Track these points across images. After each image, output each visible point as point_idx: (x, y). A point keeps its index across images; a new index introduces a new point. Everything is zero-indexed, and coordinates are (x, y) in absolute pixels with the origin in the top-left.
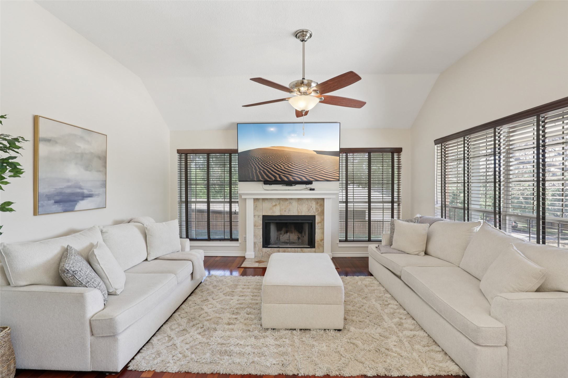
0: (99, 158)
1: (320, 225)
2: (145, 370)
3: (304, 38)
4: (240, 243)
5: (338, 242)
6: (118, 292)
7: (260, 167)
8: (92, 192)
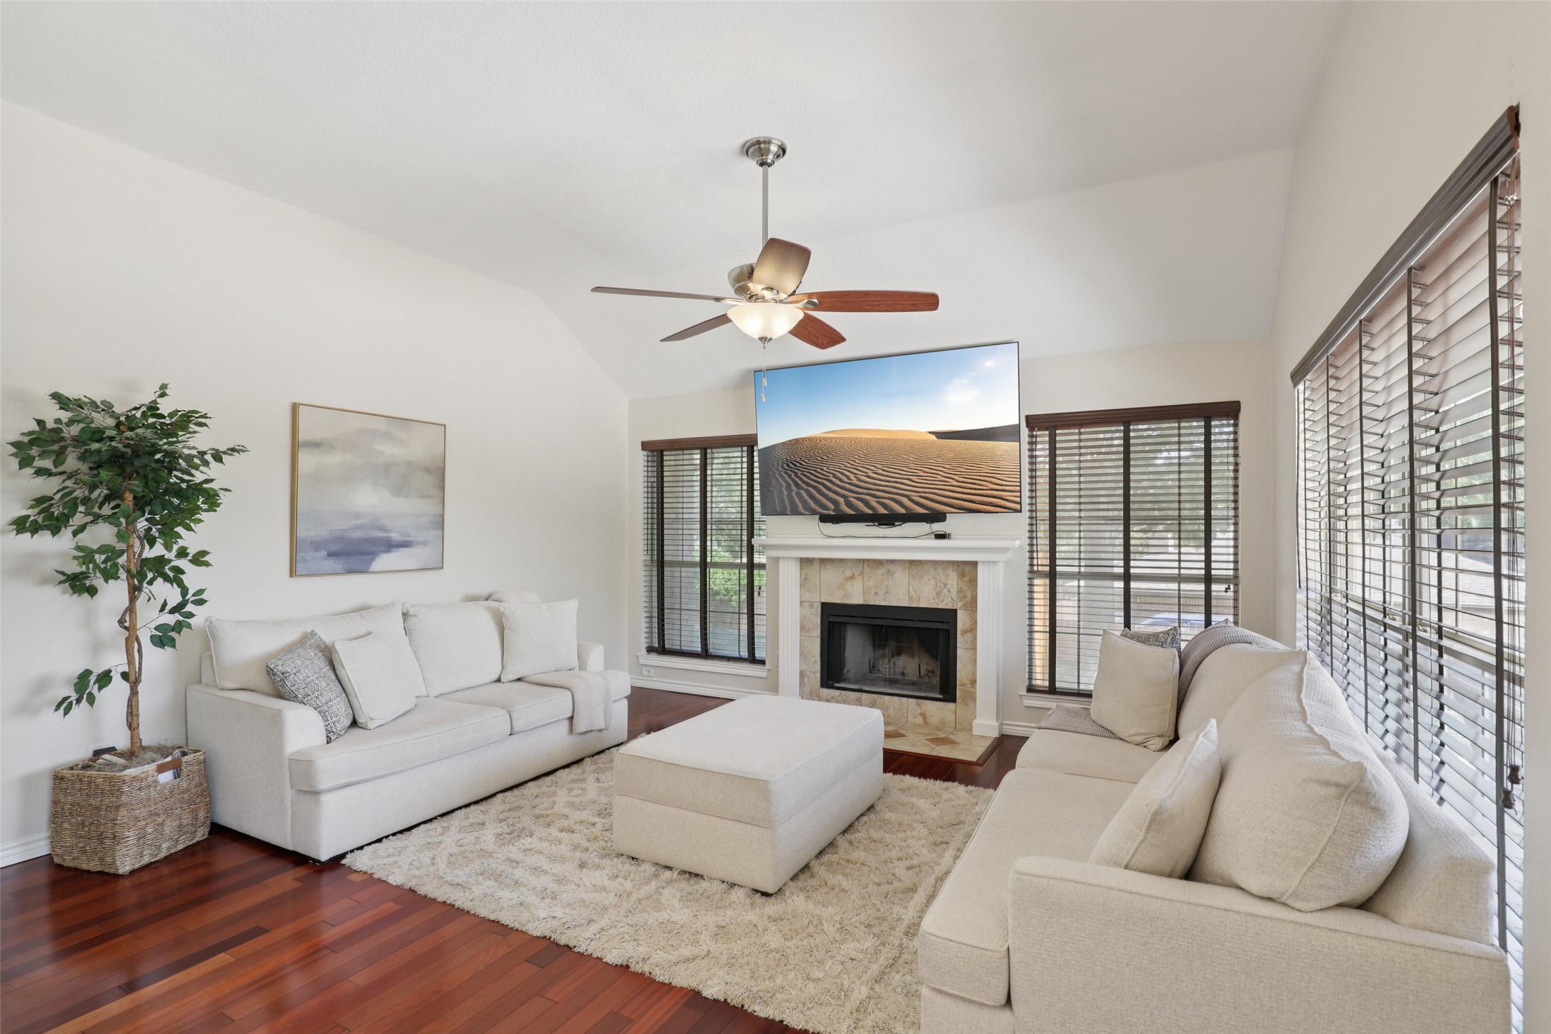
0: (427, 470)
1: (968, 636)
2: (359, 870)
3: (764, 157)
4: (769, 670)
5: (1024, 692)
6: (371, 725)
7: (800, 482)
8: (410, 536)
